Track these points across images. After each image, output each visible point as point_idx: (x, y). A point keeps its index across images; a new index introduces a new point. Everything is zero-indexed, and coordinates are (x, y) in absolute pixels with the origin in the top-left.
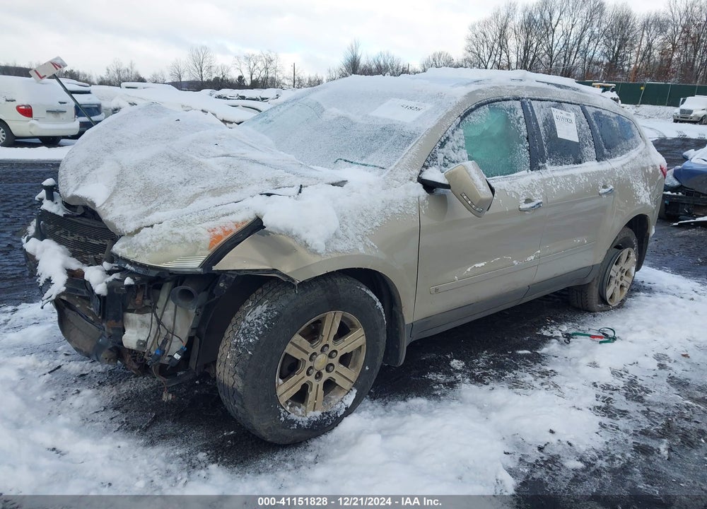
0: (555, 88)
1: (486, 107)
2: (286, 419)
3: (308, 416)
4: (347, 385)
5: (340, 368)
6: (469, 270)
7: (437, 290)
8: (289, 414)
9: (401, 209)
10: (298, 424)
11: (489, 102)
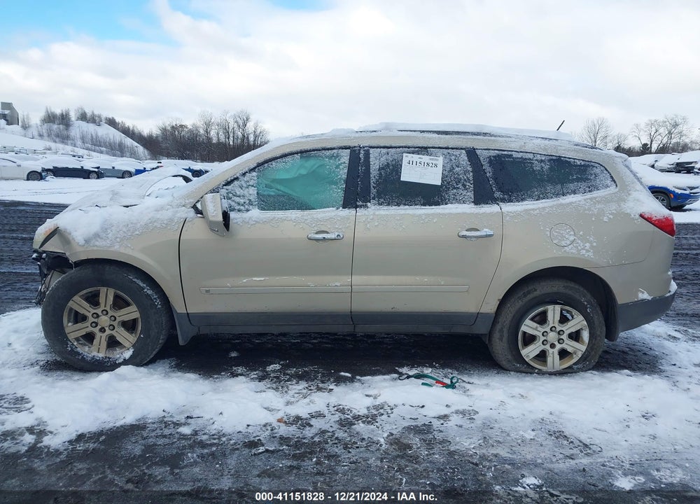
0: (436, 135)
1: (298, 156)
2: (72, 350)
3: (93, 354)
4: (127, 344)
5: (122, 331)
6: (244, 281)
7: (207, 291)
8: (76, 348)
9: (164, 225)
10: (83, 357)
11: (301, 152)
